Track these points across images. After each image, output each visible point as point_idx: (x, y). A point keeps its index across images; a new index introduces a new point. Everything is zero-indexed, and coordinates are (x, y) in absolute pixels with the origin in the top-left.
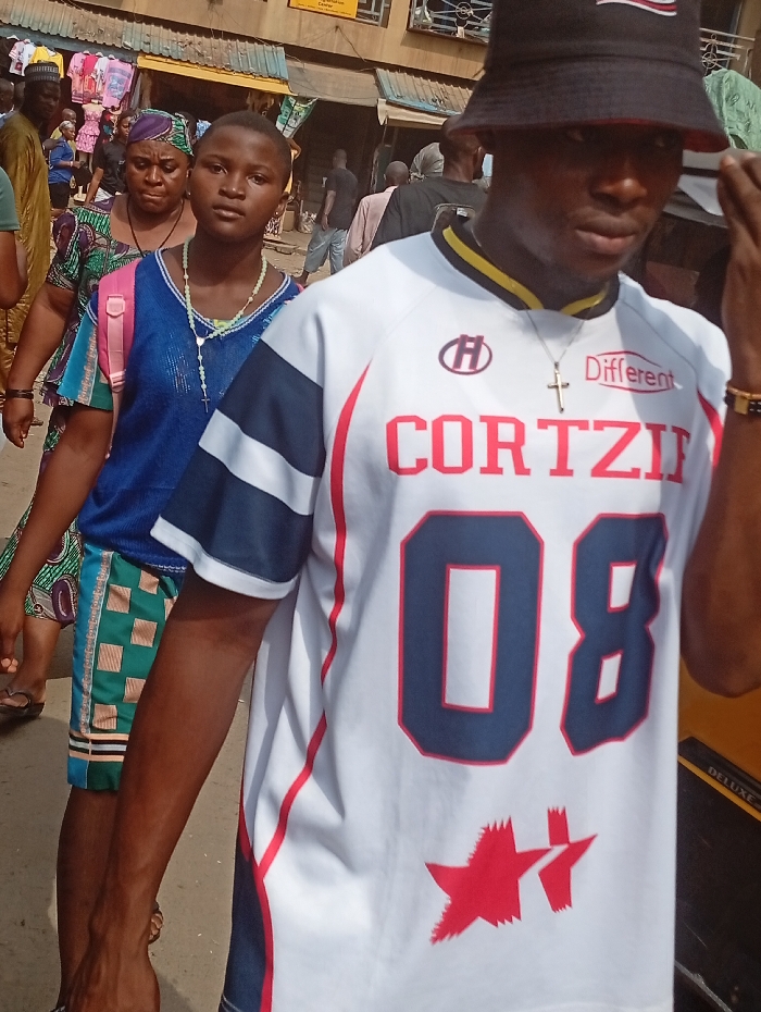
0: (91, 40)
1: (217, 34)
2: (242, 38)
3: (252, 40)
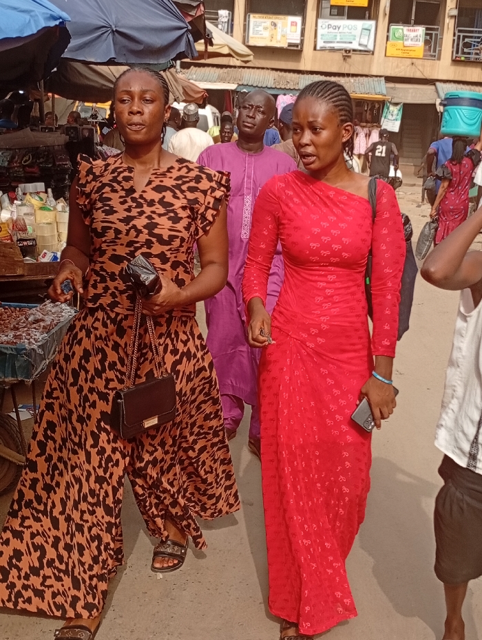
1: (348, 75)
2: (362, 76)
3: (367, 76)
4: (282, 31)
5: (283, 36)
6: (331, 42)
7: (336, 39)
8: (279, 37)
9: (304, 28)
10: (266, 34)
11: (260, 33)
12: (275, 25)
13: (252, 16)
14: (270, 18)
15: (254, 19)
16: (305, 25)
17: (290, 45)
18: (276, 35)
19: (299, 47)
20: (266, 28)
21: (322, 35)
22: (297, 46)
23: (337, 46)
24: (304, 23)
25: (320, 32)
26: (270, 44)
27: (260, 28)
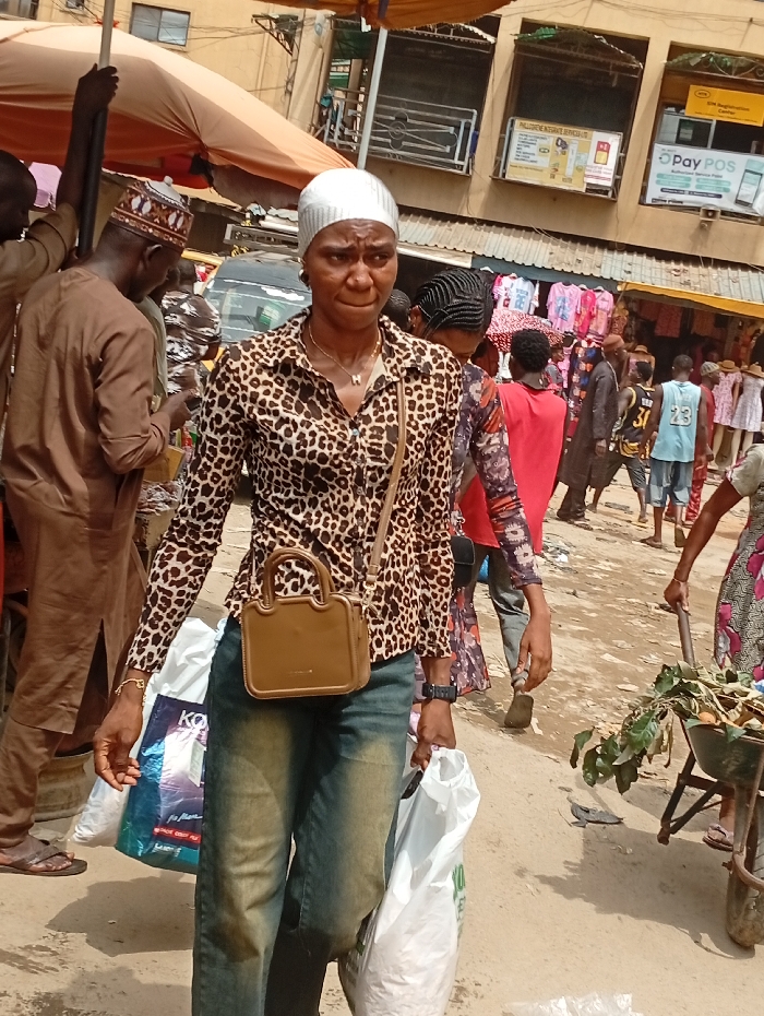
0: (568, 270)
1: (707, 261)
2: (734, 265)
3: (745, 267)
4: (578, 158)
5: (579, 169)
6: (678, 192)
7: (688, 185)
8: (569, 171)
9: (625, 158)
10: (544, 162)
11: (532, 158)
12: (564, 145)
13: (518, 122)
14: (555, 131)
15: (522, 129)
16: (626, 152)
17: (592, 189)
18: (565, 167)
19: (610, 194)
20: (544, 151)
21: (659, 175)
22: (606, 193)
23: (687, 200)
24: (624, 147)
25: (656, 168)
26: (549, 183)
27: (533, 149)
